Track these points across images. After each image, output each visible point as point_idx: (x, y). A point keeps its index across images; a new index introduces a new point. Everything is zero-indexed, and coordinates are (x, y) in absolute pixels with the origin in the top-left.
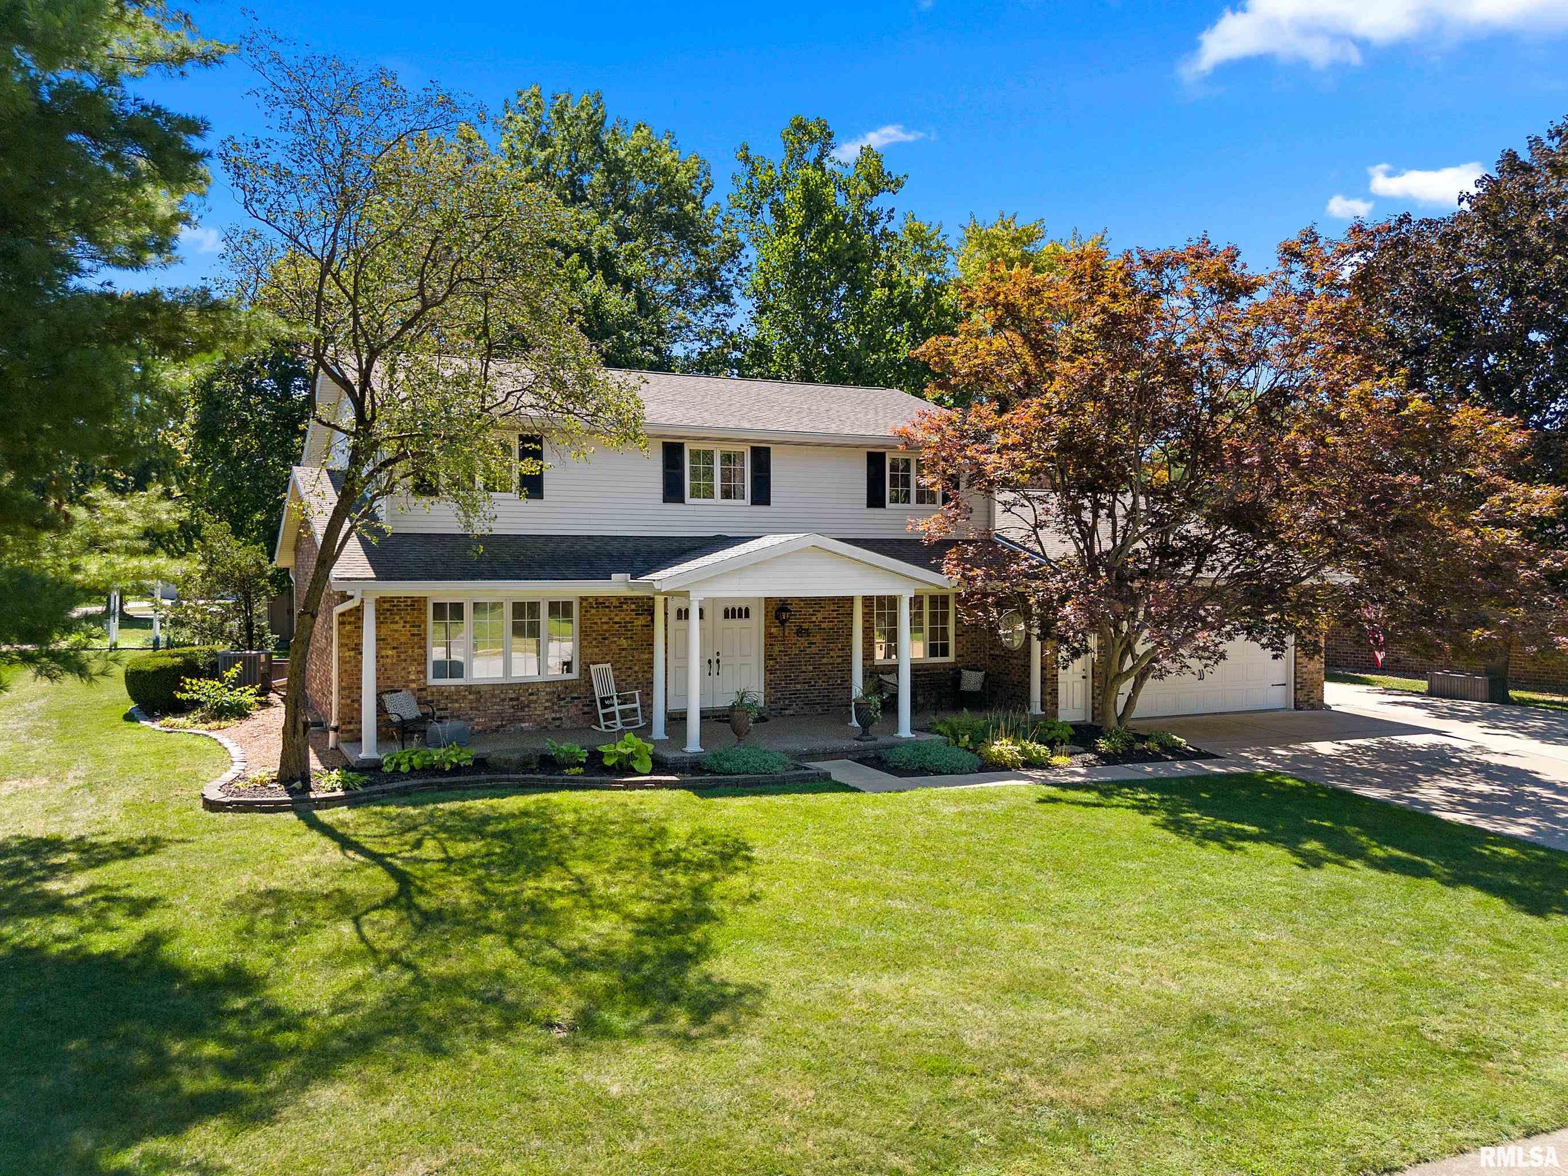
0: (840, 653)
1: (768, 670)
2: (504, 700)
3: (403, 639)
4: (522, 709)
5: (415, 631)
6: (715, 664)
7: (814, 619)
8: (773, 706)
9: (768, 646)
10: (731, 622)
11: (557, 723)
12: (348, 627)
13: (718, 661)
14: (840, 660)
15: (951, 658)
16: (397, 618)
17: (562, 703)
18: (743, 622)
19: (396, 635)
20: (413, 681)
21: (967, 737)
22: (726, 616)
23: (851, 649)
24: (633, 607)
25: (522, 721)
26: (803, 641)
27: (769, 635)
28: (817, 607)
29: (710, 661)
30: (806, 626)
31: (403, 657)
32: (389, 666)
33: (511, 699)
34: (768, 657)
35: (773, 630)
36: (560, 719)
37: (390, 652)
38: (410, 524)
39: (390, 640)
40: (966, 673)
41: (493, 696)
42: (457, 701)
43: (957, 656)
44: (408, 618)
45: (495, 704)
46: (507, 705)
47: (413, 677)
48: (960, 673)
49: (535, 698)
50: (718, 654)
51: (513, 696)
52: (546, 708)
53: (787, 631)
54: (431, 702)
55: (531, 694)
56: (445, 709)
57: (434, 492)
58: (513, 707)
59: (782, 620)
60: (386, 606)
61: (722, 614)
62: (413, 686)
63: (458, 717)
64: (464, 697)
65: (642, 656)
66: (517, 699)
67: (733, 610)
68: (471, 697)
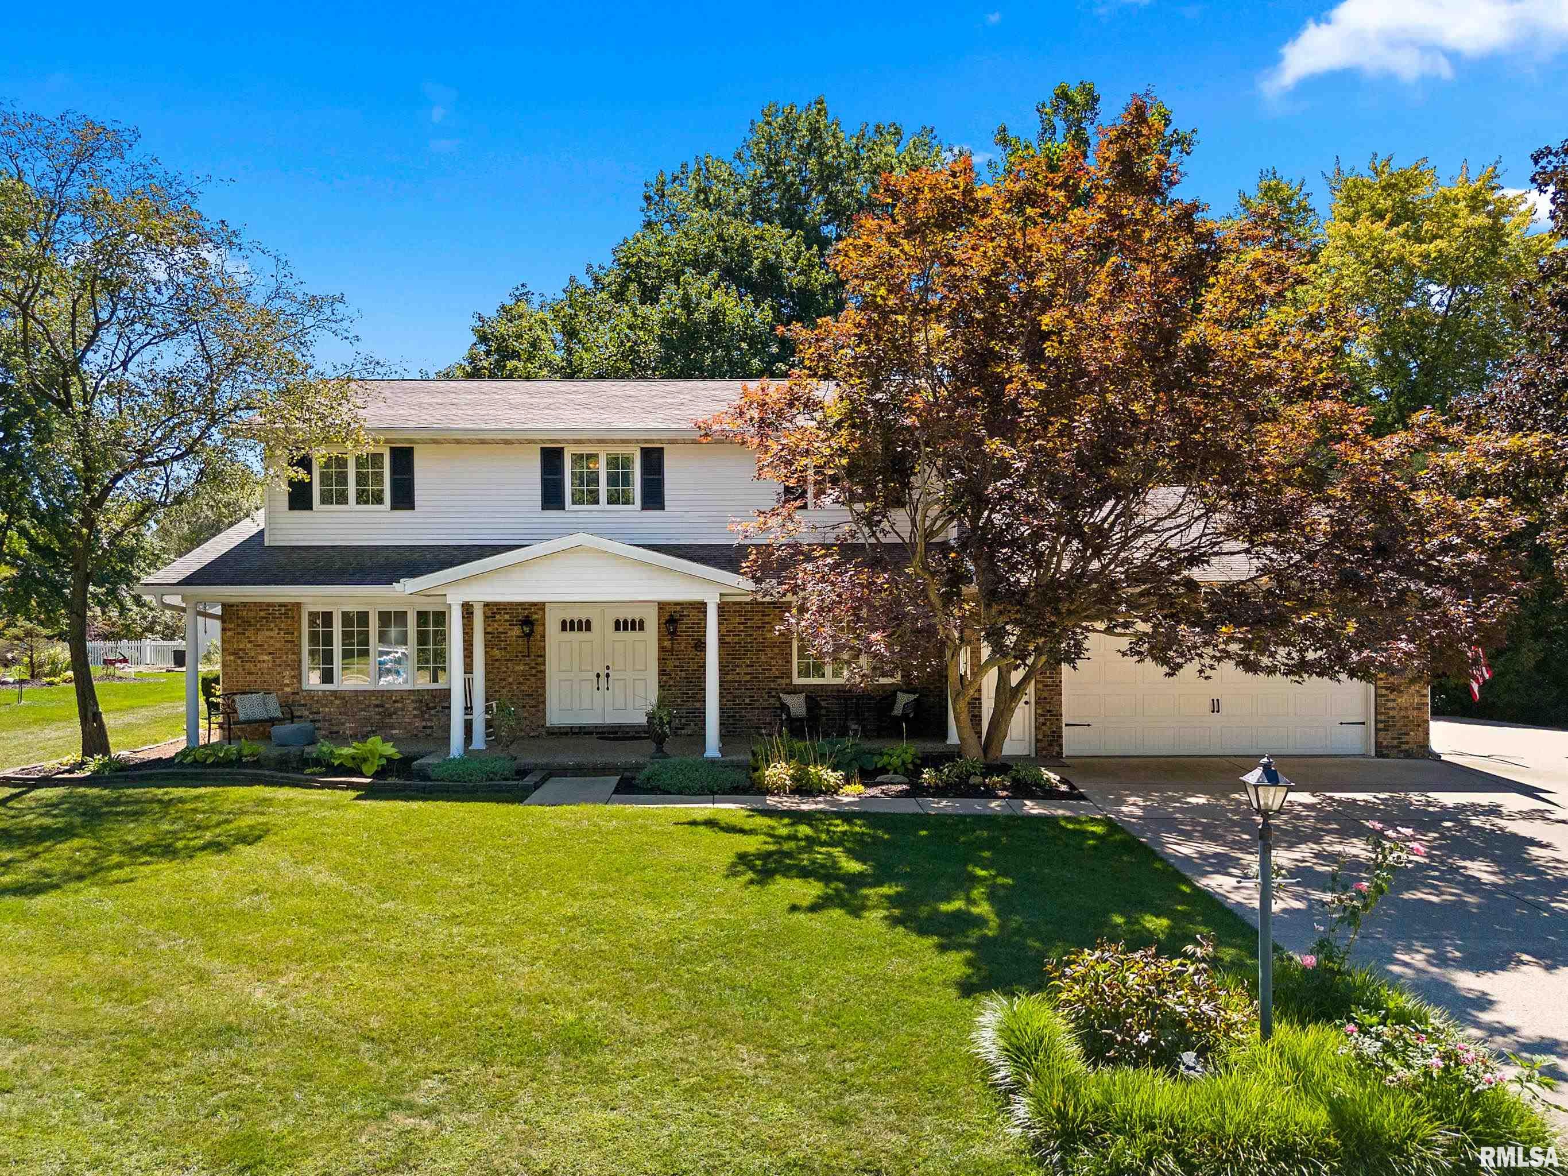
0: (749, 670)
1: (663, 686)
3: (278, 645)
4: (390, 716)
5: (289, 637)
6: (603, 677)
9: (662, 661)
10: (622, 635)
11: (429, 731)
12: (229, 633)
13: (608, 675)
14: (748, 677)
16: (272, 625)
17: (433, 712)
18: (636, 637)
19: (272, 642)
20: (288, 685)
22: (617, 628)
24: (507, 617)
25: (393, 728)
26: (702, 656)
27: (662, 649)
29: (598, 676)
31: (278, 661)
32: (265, 671)
33: (377, 706)
34: (662, 672)
35: (666, 643)
36: (431, 727)
37: (266, 658)
38: (279, 537)
39: (266, 646)
40: (899, 694)
41: (358, 702)
42: (326, 706)
44: (282, 626)
46: (372, 712)
47: (287, 681)
49: (400, 705)
50: (608, 668)
51: (377, 702)
52: (415, 716)
53: (683, 645)
54: (305, 705)
55: (395, 702)
56: (318, 713)
57: (309, 507)
58: (379, 714)
59: (673, 633)
60: (262, 614)
61: (612, 625)
62: (287, 689)
63: (330, 720)
64: (332, 702)
65: (517, 668)
66: (382, 706)
67: (625, 622)
68: (337, 702)
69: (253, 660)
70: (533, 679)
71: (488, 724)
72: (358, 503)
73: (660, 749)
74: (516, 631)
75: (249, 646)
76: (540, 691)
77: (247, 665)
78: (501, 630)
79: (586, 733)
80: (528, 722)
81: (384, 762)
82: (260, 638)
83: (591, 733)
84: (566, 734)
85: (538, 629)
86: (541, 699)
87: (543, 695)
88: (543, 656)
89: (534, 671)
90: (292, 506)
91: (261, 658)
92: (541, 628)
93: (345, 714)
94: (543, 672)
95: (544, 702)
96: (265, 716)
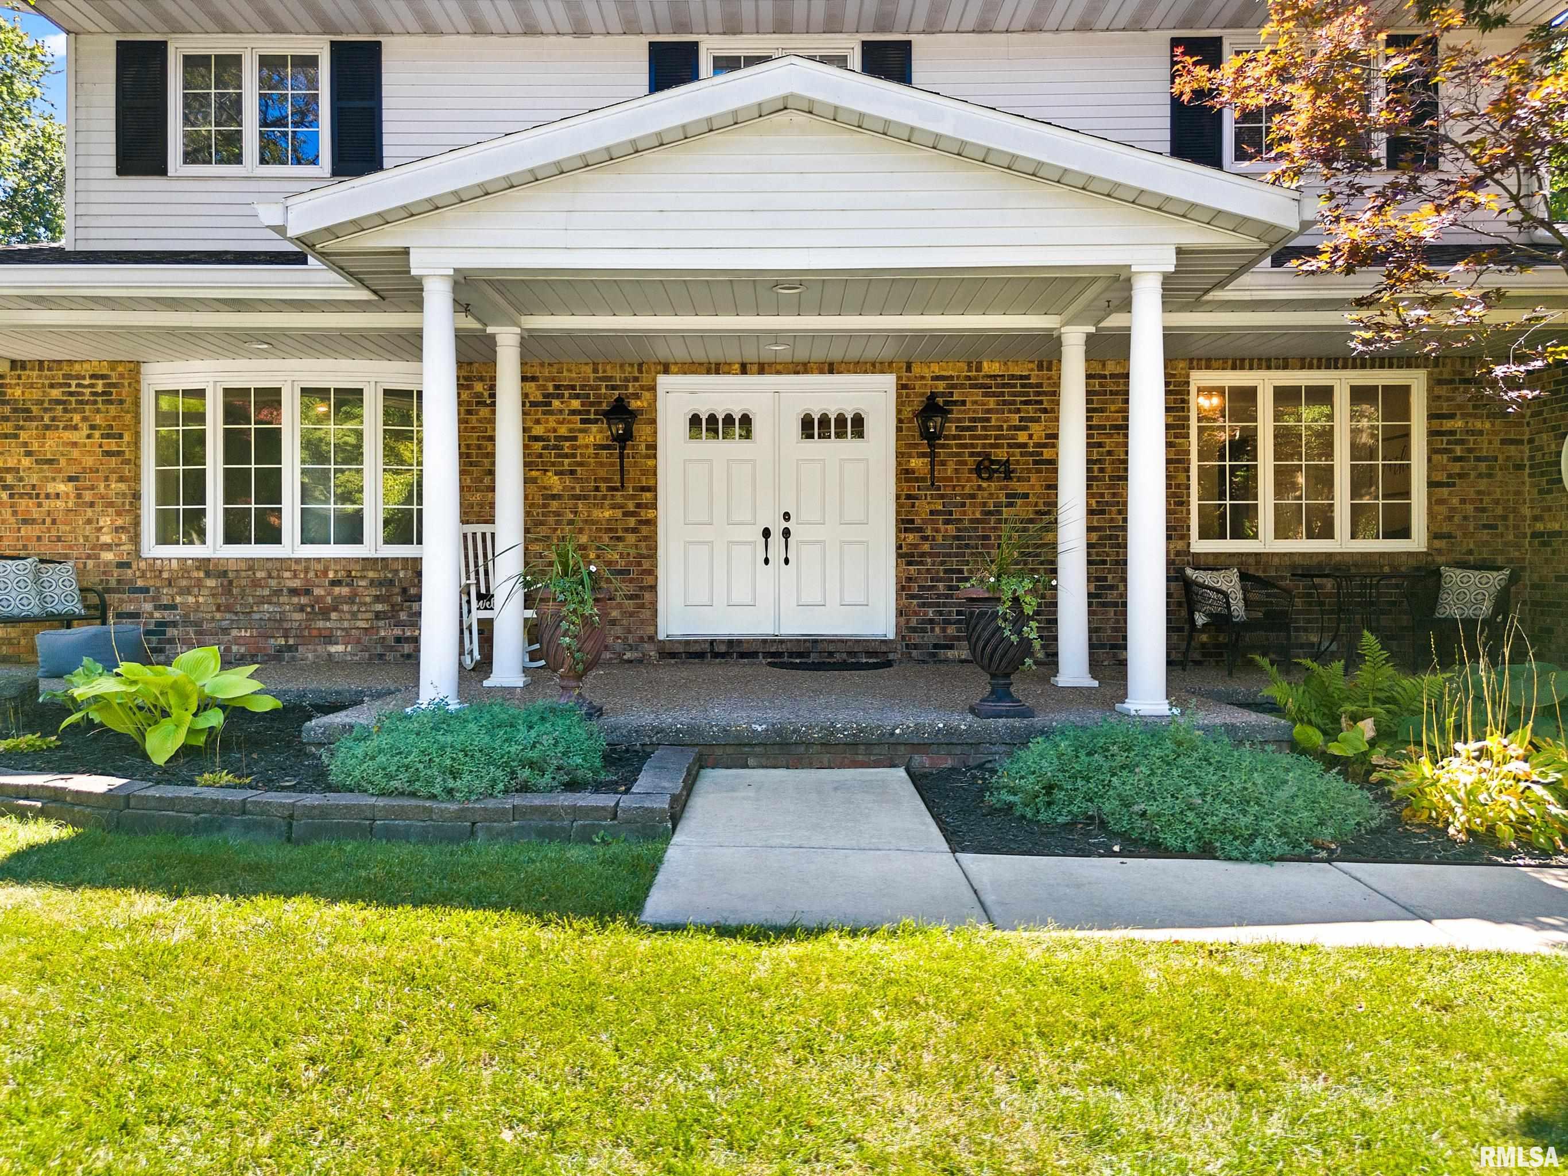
1: (905, 556)
2: (278, 592)
3: (89, 461)
5: (112, 445)
6: (776, 537)
7: (1022, 437)
8: (916, 638)
9: (905, 500)
10: (816, 446)
13: (786, 533)
15: (1417, 542)
16: (77, 418)
17: (415, 606)
18: (849, 446)
19: (75, 453)
20: (108, 547)
21: (1367, 728)
22: (807, 432)
23: (1123, 511)
24: (576, 404)
25: (329, 639)
26: (993, 489)
27: (904, 474)
28: (1030, 411)
29: (766, 533)
30: (1001, 454)
31: (88, 496)
32: (61, 517)
33: (294, 592)
34: (905, 524)
35: (915, 463)
36: (414, 639)
37: (62, 488)
38: (93, 233)
39: (63, 462)
40: (1453, 577)
41: (256, 583)
42: (186, 591)
43: (1434, 535)
44: (98, 420)
45: (262, 600)
47: (106, 539)
48: (1437, 574)
49: (345, 591)
50: (787, 516)
51: (296, 583)
52: (378, 615)
53: (951, 467)
54: (145, 590)
55: (335, 583)
56: (173, 607)
57: (158, 168)
58: (302, 609)
59: (932, 438)
60: (56, 393)
61: (796, 427)
62: (108, 556)
63: (197, 624)
64: (199, 584)
65: (597, 514)
66: (308, 592)
67: (824, 421)
68: (211, 583)
69: (34, 494)
70: (631, 538)
71: (533, 631)
72: (263, 161)
73: (1000, 693)
74: (595, 435)
75: (26, 462)
76: (646, 565)
77: (23, 504)
78: (563, 431)
79: (742, 655)
80: (618, 630)
81: (215, 719)
82: (51, 444)
83: (753, 655)
84: (700, 655)
85: (641, 431)
86: (648, 580)
87: (652, 572)
88: (653, 489)
89: (632, 522)
90: (123, 169)
91: (51, 488)
92: (647, 429)
93: (229, 609)
94: (652, 523)
95: (653, 588)
96: (34, 609)
